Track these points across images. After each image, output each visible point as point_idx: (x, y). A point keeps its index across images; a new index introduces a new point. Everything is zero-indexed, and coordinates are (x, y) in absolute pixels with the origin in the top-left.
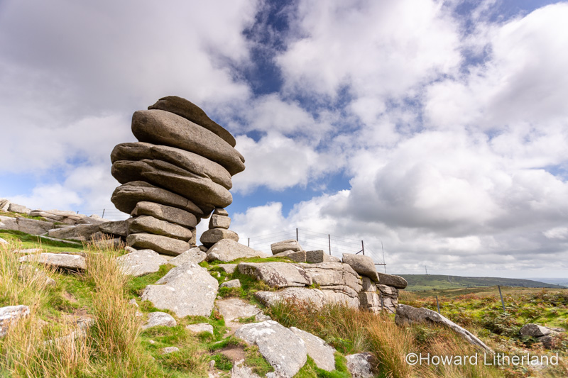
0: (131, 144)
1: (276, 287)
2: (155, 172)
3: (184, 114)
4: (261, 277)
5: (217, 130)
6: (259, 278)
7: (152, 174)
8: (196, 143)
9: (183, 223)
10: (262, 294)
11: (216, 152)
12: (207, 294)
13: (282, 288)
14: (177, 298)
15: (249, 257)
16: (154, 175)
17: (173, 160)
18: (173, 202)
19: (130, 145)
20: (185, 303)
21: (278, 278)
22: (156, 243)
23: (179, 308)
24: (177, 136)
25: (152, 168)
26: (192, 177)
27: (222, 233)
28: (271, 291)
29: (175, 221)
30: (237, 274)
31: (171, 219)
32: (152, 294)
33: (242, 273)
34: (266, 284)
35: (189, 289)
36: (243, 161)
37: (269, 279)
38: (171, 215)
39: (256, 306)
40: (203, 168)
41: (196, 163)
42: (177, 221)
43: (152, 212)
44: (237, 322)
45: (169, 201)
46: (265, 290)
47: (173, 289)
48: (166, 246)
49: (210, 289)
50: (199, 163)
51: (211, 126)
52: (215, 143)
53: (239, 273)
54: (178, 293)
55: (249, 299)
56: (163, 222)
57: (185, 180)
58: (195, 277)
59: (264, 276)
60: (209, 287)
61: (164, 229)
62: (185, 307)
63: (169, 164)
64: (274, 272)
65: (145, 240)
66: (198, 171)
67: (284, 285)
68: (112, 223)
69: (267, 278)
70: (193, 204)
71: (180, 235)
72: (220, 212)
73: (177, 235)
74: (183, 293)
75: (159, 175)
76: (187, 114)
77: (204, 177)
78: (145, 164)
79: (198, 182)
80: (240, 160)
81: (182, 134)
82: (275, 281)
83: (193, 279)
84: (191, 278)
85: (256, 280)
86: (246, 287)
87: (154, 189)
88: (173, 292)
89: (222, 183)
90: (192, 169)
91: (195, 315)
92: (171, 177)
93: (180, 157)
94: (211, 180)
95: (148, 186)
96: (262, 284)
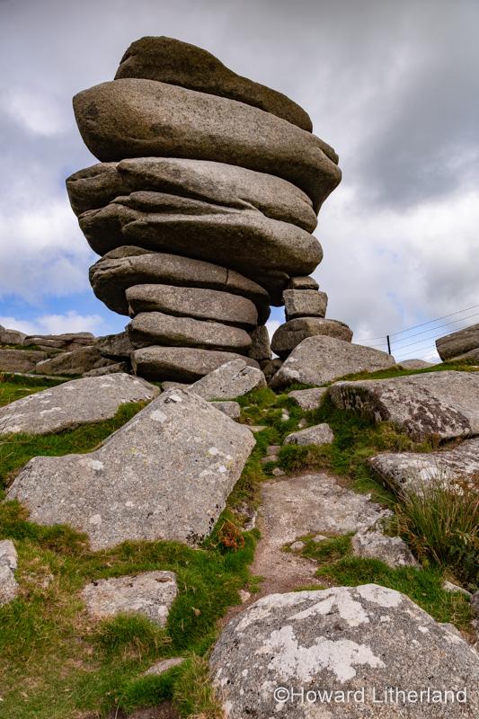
0: (84, 171)
1: (431, 439)
2: (141, 219)
3: (176, 78)
4: (385, 414)
5: (259, 98)
6: (378, 415)
7: (136, 226)
8: (212, 137)
9: (227, 318)
10: (386, 460)
11: (260, 147)
12: (206, 472)
13: (452, 439)
14: (106, 490)
15: (375, 369)
16: (141, 227)
17: (166, 182)
18: (196, 278)
19: (84, 174)
20: (129, 504)
21: (437, 412)
22: (176, 363)
23: (107, 518)
24: (166, 130)
25: (134, 213)
26: (215, 212)
27: (306, 327)
28: (419, 450)
29: (208, 315)
30: (327, 411)
31: (199, 313)
32: (32, 482)
33: (340, 406)
34: (399, 431)
35: (150, 460)
36: (335, 159)
37: (407, 417)
38: (197, 305)
39: (369, 496)
40: (233, 187)
41: (215, 179)
42: (213, 314)
43: (154, 302)
44: (296, 552)
45: (187, 277)
46: (396, 448)
47: (98, 465)
48: (198, 366)
49: (216, 458)
50: (224, 178)
51: (241, 92)
52: (253, 125)
53: (334, 406)
54: (112, 474)
55: (353, 475)
56: (184, 319)
57: (201, 223)
58: (172, 426)
59: (392, 412)
60: (213, 451)
61: (188, 334)
62: (127, 513)
63: (162, 195)
64: (422, 397)
65: (152, 358)
66: (224, 196)
67: (459, 432)
68: (111, 337)
69: (400, 415)
70: (239, 276)
71: (224, 343)
72: (298, 282)
73: (218, 342)
74: (130, 474)
75: (151, 224)
76: (182, 77)
77: (242, 207)
78: (120, 207)
79: (232, 222)
80: (323, 155)
81: (175, 121)
82: (427, 422)
83: (167, 433)
84: (160, 431)
85: (372, 423)
86: (344, 443)
87: (149, 255)
88: (98, 473)
89: (289, 218)
90: (210, 195)
91: (152, 538)
92: (173, 223)
93: (177, 172)
94: (260, 214)
95: (140, 253)
96: (387, 433)
